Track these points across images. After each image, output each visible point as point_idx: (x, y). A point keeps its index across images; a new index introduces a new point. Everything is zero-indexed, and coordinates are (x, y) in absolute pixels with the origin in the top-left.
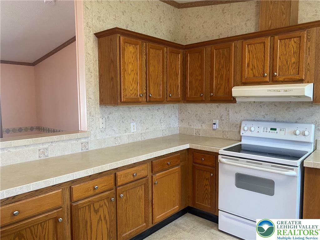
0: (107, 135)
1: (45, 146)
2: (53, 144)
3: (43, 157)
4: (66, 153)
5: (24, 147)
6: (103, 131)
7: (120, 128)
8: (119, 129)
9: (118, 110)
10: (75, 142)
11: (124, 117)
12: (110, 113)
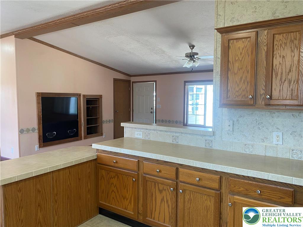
0: (235, 139)
1: (177, 135)
2: (183, 135)
3: (175, 143)
4: (192, 145)
5: (165, 132)
6: (230, 134)
7: (254, 135)
8: (252, 136)
9: (252, 114)
10: (200, 137)
11: (262, 123)
12: (241, 116)
